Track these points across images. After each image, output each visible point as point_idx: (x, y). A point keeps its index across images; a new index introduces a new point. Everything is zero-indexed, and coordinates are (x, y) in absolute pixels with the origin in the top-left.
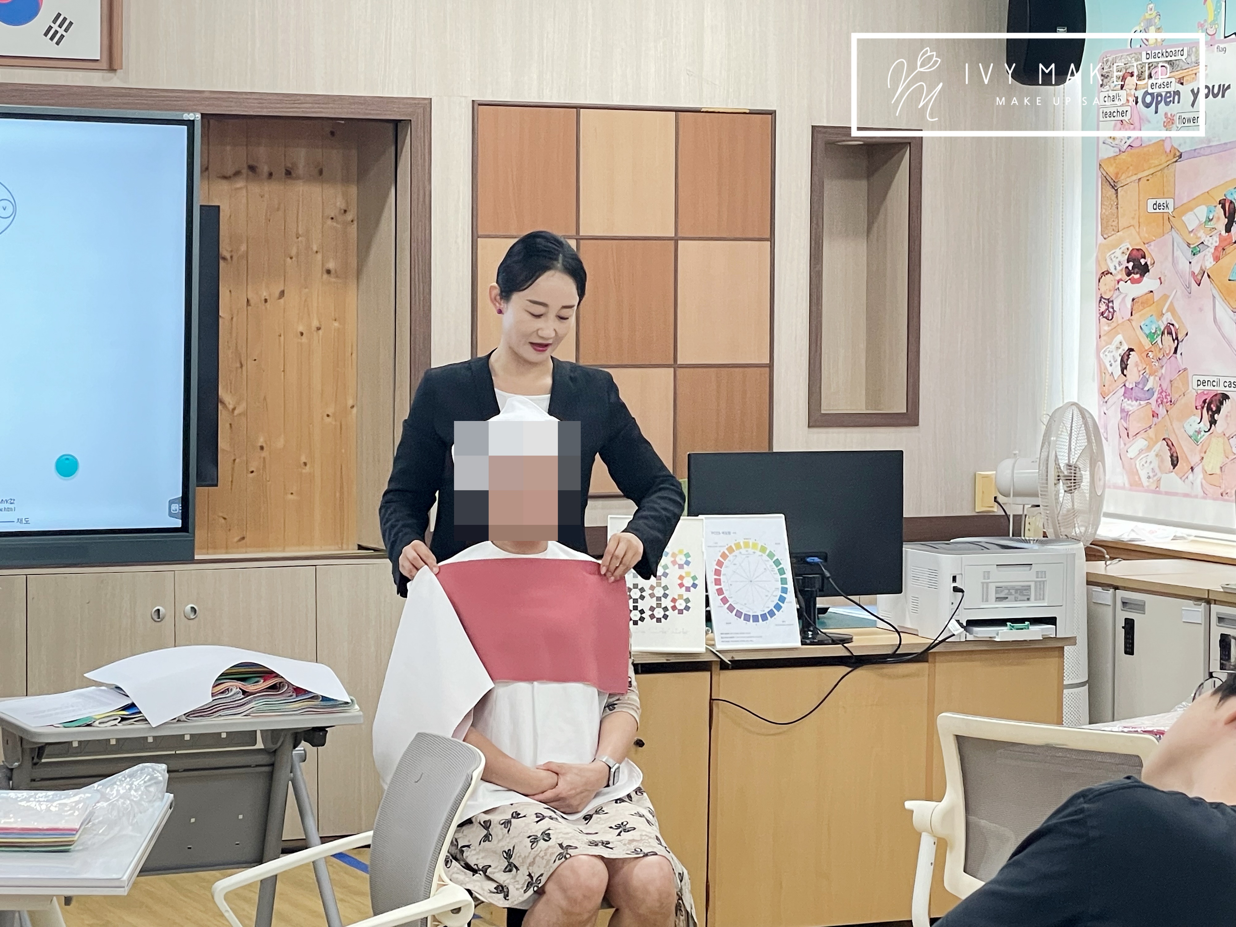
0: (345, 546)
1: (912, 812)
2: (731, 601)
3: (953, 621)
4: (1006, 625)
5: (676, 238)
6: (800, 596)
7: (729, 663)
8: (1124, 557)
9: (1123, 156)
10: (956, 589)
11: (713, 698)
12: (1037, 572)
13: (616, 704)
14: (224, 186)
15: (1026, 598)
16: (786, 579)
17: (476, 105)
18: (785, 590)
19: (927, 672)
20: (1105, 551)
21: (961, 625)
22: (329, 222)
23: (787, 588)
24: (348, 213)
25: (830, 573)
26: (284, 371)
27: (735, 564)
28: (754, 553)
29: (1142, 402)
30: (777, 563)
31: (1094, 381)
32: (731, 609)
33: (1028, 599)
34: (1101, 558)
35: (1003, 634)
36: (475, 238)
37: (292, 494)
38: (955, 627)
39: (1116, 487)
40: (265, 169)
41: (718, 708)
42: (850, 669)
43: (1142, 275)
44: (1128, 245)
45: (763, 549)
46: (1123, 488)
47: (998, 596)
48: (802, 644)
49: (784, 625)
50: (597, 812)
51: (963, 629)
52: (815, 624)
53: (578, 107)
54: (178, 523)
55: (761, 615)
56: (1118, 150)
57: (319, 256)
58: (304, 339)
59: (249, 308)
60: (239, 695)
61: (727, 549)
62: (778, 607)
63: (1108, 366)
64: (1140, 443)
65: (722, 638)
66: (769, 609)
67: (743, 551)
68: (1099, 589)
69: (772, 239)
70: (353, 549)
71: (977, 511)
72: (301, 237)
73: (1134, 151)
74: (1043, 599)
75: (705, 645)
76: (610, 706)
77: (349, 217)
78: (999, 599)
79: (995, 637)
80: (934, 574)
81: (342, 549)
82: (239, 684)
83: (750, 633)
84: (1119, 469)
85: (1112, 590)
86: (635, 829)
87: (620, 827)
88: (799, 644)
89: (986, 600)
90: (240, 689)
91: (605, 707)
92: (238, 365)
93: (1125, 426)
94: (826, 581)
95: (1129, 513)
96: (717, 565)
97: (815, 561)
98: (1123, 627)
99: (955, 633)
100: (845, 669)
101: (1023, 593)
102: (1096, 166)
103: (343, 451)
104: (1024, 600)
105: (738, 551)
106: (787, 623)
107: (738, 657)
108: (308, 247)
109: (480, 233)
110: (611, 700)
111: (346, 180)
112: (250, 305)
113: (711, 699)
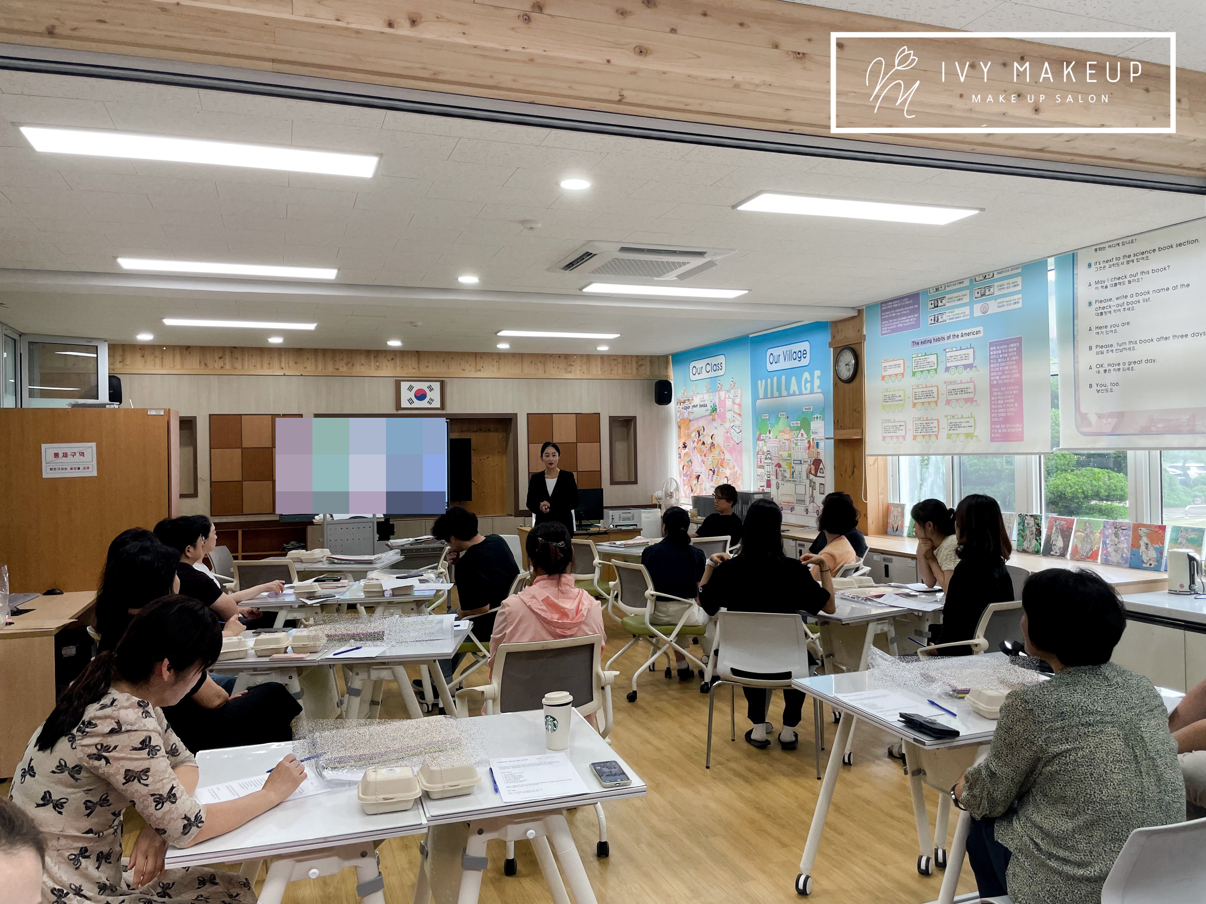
3: (614, 525)
4: (625, 526)
5: (576, 442)
9: (681, 421)
10: (614, 519)
12: (632, 514)
14: (474, 434)
17: (528, 414)
22: (498, 441)
24: (502, 439)
29: (687, 477)
31: (678, 473)
35: (623, 528)
36: (528, 444)
38: (611, 526)
40: (483, 430)
43: (685, 448)
44: (683, 441)
51: (615, 527)
53: (552, 414)
56: (680, 419)
57: (497, 449)
63: (680, 469)
64: (686, 487)
69: (600, 442)
70: (506, 515)
71: (653, 503)
73: (683, 419)
74: (634, 520)
89: (620, 520)
99: (612, 528)
101: (629, 519)
102: (677, 423)
109: (530, 442)
111: (501, 432)
112: (480, 460)
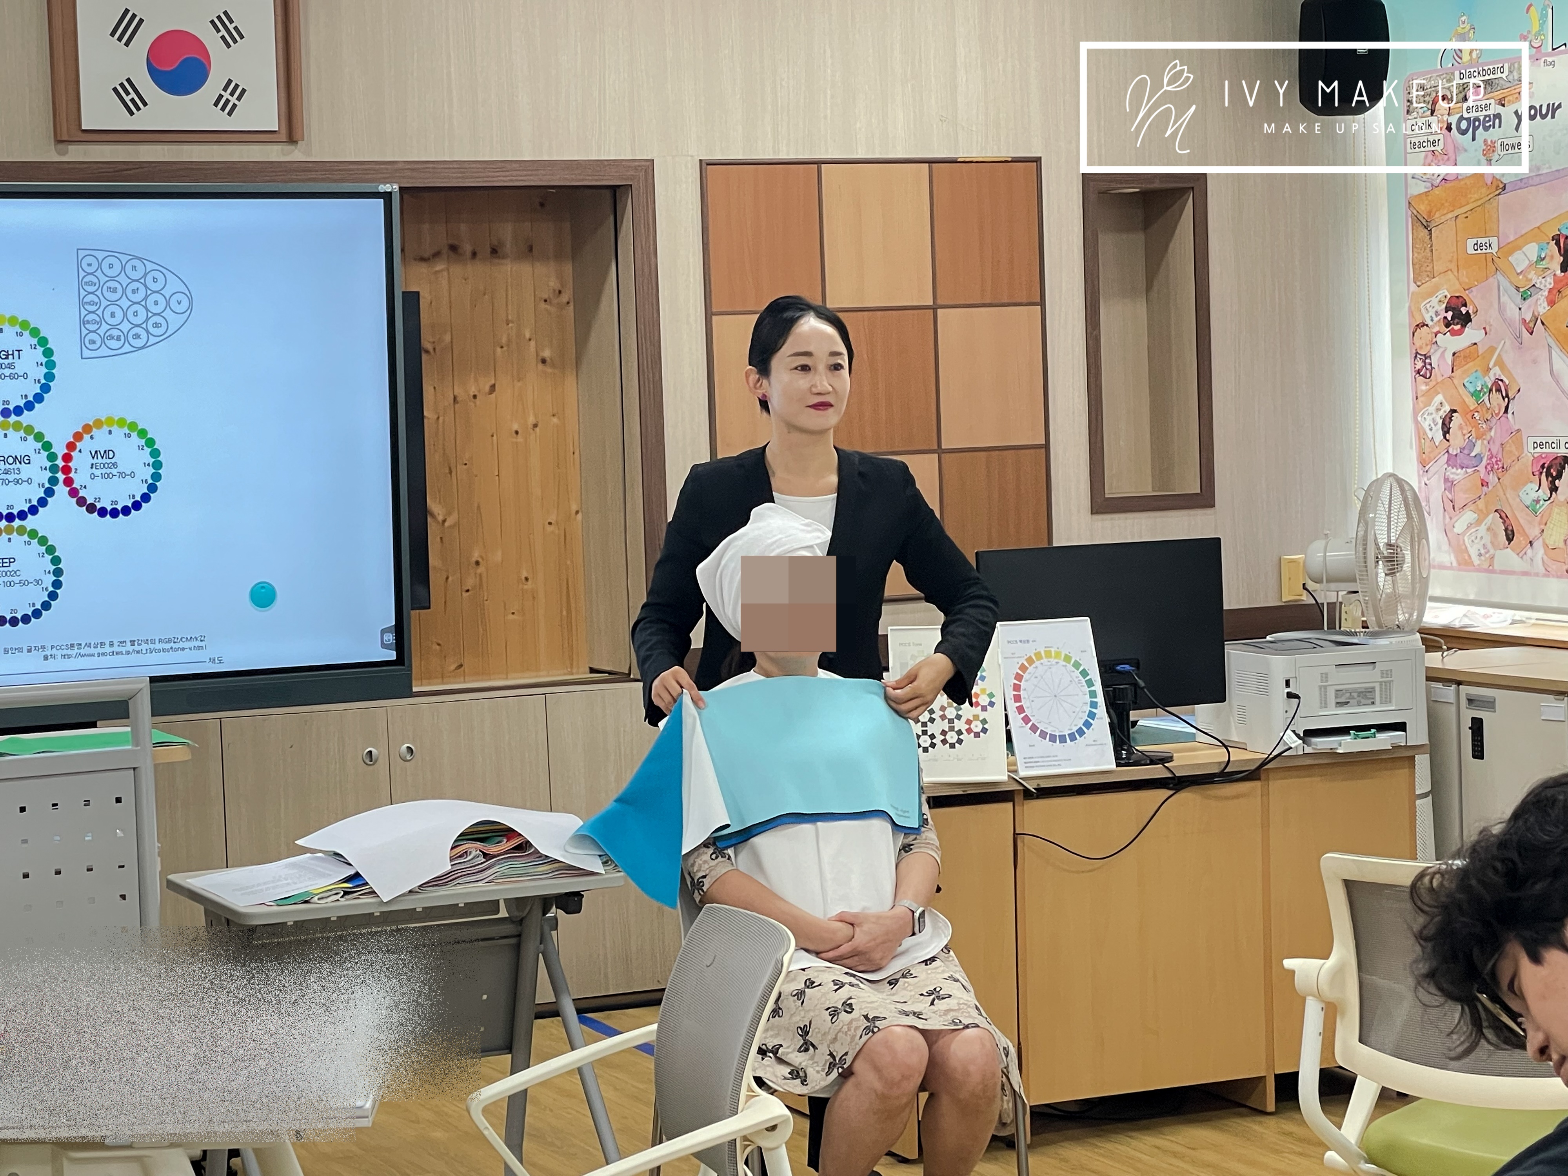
0: (574, 671)
1: (1293, 972)
2: (1033, 720)
3: (1289, 731)
4: (1350, 734)
5: (935, 307)
6: (1111, 711)
7: (1034, 790)
8: (1461, 647)
9: (1437, 191)
10: (1290, 695)
11: (1017, 832)
12: (1382, 672)
13: (912, 845)
14: (423, 269)
15: (1370, 701)
16: (1095, 691)
17: (705, 165)
18: (1094, 705)
19: (1259, 792)
20: (1442, 641)
21: (1298, 736)
22: (543, 305)
23: (1096, 703)
24: (563, 295)
25: (1144, 682)
26: (498, 475)
27: (1036, 677)
28: (1057, 663)
29: (1469, 470)
30: (1084, 673)
31: (1411, 447)
32: (1034, 728)
33: (1373, 703)
34: (1439, 648)
35: (1346, 744)
36: (709, 316)
37: (513, 613)
38: (1291, 739)
39: (1442, 567)
40: (468, 248)
41: (1023, 842)
42: (1171, 792)
43: (1464, 326)
45: (1067, 658)
46: (1450, 568)
47: (1339, 700)
48: (1117, 766)
49: (1095, 745)
50: (904, 976)
51: (1301, 741)
52: (1130, 742)
53: (819, 163)
54: (392, 655)
55: (1069, 735)
56: (1430, 185)
57: (533, 343)
58: (520, 439)
59: (457, 406)
60: (479, 858)
61: (1026, 660)
62: (1088, 725)
63: (1428, 431)
64: (1469, 516)
65: (1025, 763)
66: (1078, 728)
67: (1044, 661)
68: (1440, 685)
69: (1042, 303)
70: (585, 673)
71: (1284, 600)
72: (513, 322)
73: (1448, 185)
74: (1390, 702)
75: (1007, 773)
76: (906, 848)
77: (565, 298)
78: (1340, 704)
79: (1337, 749)
80: (1264, 678)
81: (572, 674)
82: (479, 845)
83: (1057, 756)
84: (1445, 547)
85: (1454, 686)
86: (950, 996)
87: (933, 993)
88: (1113, 766)
89: (1324, 705)
90: (480, 851)
91: (900, 850)
92: (447, 471)
93: (1450, 497)
94: (1138, 691)
95: (1459, 596)
96: (1015, 678)
97: (1126, 669)
98: (1470, 728)
99: (1293, 746)
100: (1164, 793)
101: (1366, 696)
102: (1404, 204)
103: (569, 562)
104: (1369, 704)
105: (1039, 662)
106: (1098, 743)
107: (1044, 784)
108: (519, 334)
109: (714, 310)
110: (907, 841)
111: (559, 256)
112: (458, 403)
113: (1015, 834)
